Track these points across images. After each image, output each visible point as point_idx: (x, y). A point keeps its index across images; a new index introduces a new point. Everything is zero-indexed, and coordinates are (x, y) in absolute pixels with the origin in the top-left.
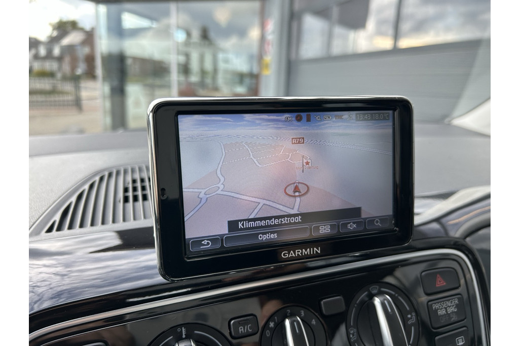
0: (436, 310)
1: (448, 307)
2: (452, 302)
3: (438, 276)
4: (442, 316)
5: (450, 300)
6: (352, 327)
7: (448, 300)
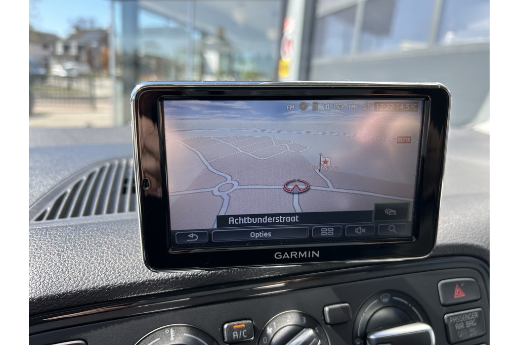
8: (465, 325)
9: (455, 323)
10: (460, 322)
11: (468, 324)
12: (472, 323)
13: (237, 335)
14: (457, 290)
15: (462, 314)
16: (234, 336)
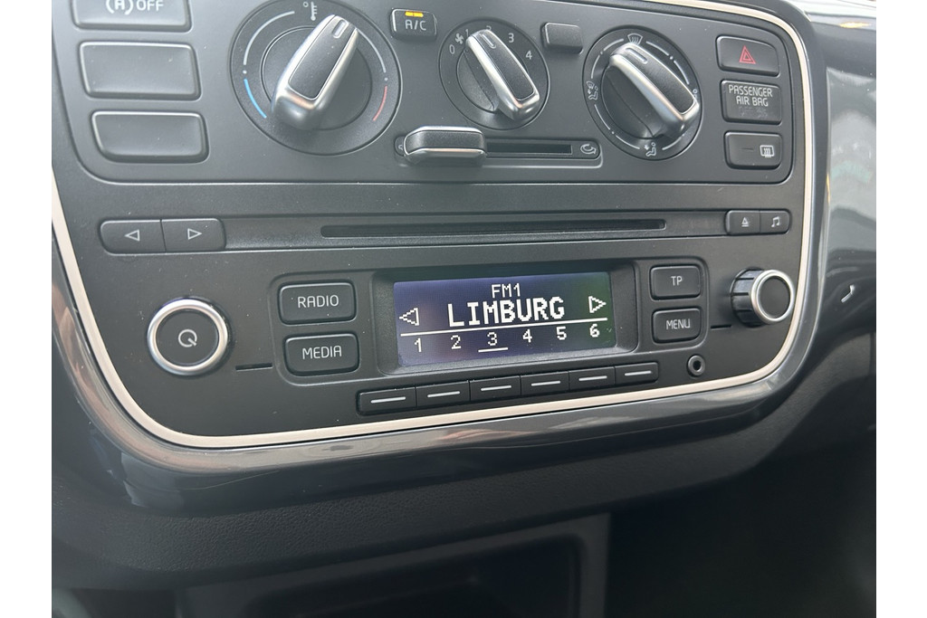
0: (734, 95)
1: (755, 96)
2: (761, 90)
3: (745, 48)
4: (743, 106)
5: (759, 87)
6: (591, 80)
7: (755, 86)
8: (751, 101)
9: (737, 95)
10: (743, 95)
11: (756, 102)
12: (762, 102)
13: (411, 25)
14: (745, 53)
15: (749, 86)
16: (407, 25)
